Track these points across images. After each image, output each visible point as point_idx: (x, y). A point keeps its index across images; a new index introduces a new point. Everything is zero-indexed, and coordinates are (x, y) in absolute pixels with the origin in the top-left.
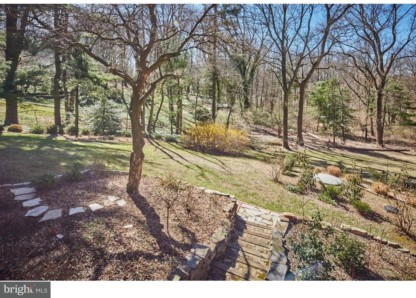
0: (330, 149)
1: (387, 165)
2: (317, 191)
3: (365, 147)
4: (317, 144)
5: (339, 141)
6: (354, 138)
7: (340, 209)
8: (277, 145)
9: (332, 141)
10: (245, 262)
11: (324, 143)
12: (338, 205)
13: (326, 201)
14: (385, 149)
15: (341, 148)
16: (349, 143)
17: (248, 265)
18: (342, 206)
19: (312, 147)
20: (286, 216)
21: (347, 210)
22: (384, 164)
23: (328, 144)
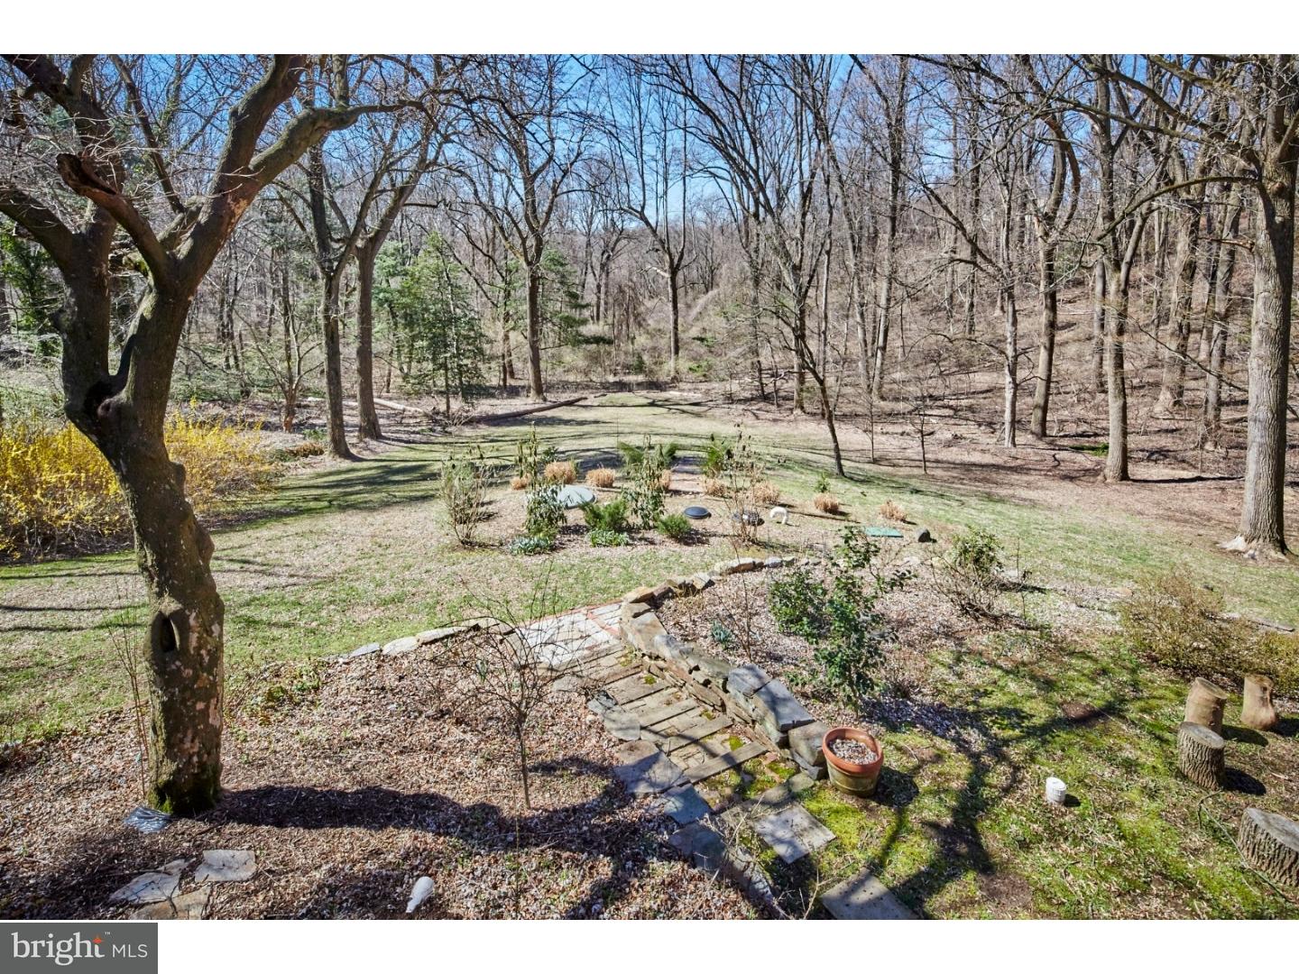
0: (449, 429)
1: (580, 436)
2: (577, 530)
3: (513, 410)
4: (408, 425)
5: (456, 405)
6: (487, 392)
7: (642, 549)
8: (306, 456)
9: (443, 408)
10: (684, 742)
11: (425, 420)
12: (633, 539)
13: (609, 544)
14: (548, 404)
15: (471, 422)
16: (485, 406)
17: (695, 742)
18: (641, 539)
19: (404, 437)
20: (637, 601)
21: (652, 543)
22: (574, 437)
23: (433, 417)
